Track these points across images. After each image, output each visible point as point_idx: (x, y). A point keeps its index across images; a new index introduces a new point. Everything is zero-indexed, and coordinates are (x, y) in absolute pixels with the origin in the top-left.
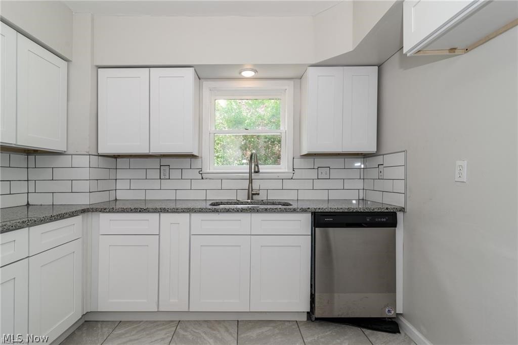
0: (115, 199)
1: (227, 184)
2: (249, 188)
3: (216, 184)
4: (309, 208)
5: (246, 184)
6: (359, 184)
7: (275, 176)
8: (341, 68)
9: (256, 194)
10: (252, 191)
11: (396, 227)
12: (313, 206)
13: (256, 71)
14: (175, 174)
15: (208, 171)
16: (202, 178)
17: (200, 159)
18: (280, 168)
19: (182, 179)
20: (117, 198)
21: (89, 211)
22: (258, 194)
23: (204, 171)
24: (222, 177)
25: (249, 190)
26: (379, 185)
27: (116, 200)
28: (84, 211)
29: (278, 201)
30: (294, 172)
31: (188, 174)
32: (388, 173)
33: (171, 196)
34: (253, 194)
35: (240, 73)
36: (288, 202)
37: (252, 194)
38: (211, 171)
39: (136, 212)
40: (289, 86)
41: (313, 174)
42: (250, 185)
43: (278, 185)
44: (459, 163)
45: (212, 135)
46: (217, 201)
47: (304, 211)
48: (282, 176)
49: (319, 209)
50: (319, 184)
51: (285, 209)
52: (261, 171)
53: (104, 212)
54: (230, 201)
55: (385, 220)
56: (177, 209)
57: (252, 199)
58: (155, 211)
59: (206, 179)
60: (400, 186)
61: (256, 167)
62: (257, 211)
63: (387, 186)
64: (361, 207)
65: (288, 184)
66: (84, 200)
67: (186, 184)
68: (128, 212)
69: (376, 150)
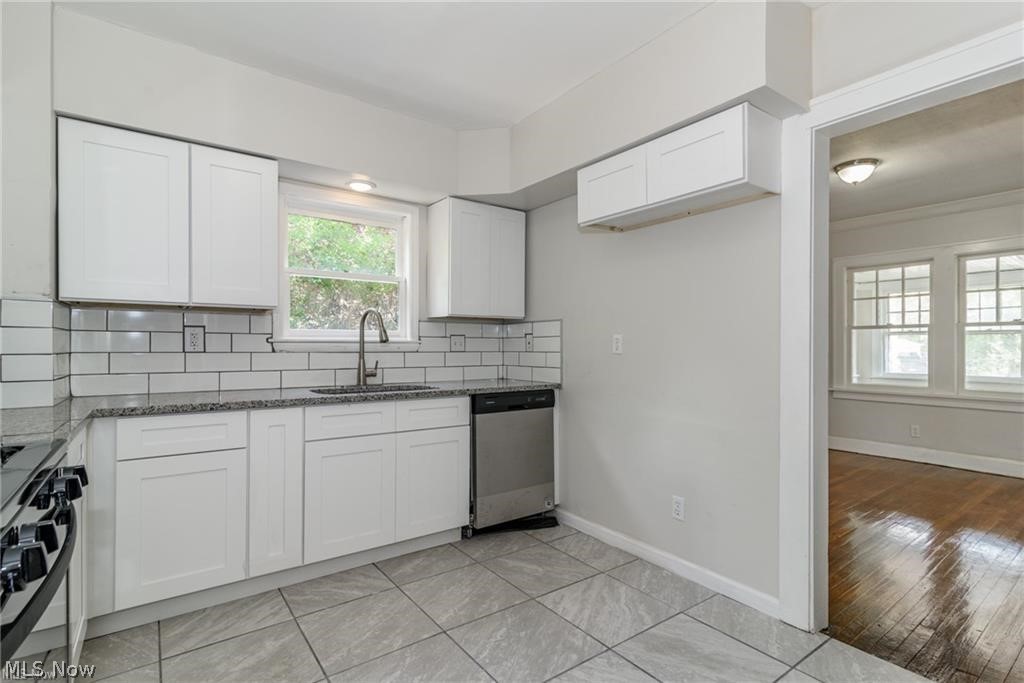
0: (67, 394)
1: (317, 360)
2: (359, 366)
5: (353, 361)
6: (497, 359)
7: (394, 347)
8: (487, 206)
9: (371, 375)
10: (364, 370)
11: (553, 406)
12: (472, 387)
13: (374, 185)
16: (274, 351)
17: (268, 317)
18: (398, 336)
19: (232, 352)
20: (74, 394)
22: (375, 375)
23: (276, 338)
24: (309, 349)
25: (359, 369)
26: (526, 359)
27: (71, 397)
30: (420, 342)
31: (241, 343)
32: (538, 344)
34: (367, 376)
37: (365, 374)
38: (289, 339)
39: (202, 411)
41: (444, 345)
42: (362, 361)
44: (616, 336)
47: (462, 393)
48: (404, 348)
49: (480, 390)
50: (452, 359)
55: (543, 399)
56: (283, 401)
57: (365, 384)
59: (281, 351)
60: (555, 360)
61: (383, 334)
63: (539, 359)
64: (502, 387)
65: (411, 359)
67: (242, 362)
69: (523, 315)
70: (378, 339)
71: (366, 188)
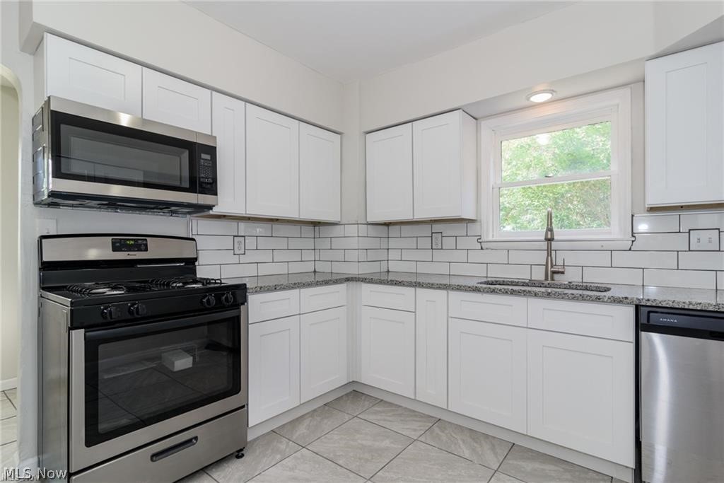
2: (547, 263)
3: (501, 256)
4: (626, 298)
5: (541, 257)
7: (597, 245)
9: (558, 272)
10: (552, 267)
12: (635, 295)
13: (552, 91)
14: (449, 243)
15: (490, 238)
16: (482, 249)
17: (479, 224)
18: (609, 234)
19: (456, 249)
21: (353, 281)
22: (563, 273)
23: (483, 239)
24: (509, 246)
25: (547, 265)
27: (388, 271)
28: (348, 280)
29: (596, 285)
30: (633, 239)
31: (463, 243)
33: (444, 269)
34: (554, 273)
35: (528, 99)
36: (608, 286)
37: (552, 272)
38: (494, 239)
39: (392, 284)
40: (621, 99)
42: (549, 258)
43: (604, 259)
45: (496, 190)
46: (498, 279)
49: (648, 300)
51: (581, 295)
52: (555, 238)
53: (365, 282)
54: (517, 280)
57: (553, 279)
58: (410, 284)
59: (487, 249)
61: (549, 233)
62: (535, 295)
65: (619, 259)
66: (353, 270)
67: (461, 256)
68: (385, 284)
70: (543, 238)
71: (546, 97)
